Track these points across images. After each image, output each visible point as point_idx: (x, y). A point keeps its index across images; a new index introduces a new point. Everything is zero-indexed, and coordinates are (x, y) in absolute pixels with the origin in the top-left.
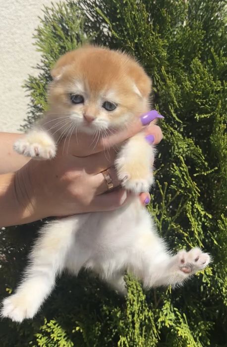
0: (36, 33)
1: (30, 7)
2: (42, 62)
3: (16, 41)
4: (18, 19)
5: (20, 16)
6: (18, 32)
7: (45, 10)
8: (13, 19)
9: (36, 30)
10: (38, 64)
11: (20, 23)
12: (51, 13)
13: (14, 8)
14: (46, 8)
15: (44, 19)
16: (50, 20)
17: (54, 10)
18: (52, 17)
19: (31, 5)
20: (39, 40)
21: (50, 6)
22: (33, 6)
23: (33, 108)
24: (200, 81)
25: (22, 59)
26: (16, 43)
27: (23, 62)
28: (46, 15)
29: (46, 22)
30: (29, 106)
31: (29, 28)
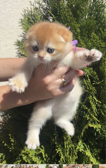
1: (15, 9)
2: (23, 33)
3: (9, 24)
4: (10, 15)
5: (11, 13)
6: (10, 20)
9: (20, 20)
10: (21, 35)
11: (11, 17)
12: (27, 12)
13: (8, 10)
14: (25, 10)
16: (26, 15)
18: (27, 14)
19: (16, 8)
20: (21, 24)
23: (19, 54)
24: (95, 43)
25: (12, 32)
26: (9, 25)
27: (12, 33)
28: (25, 13)
30: (17, 53)
31: (15, 19)
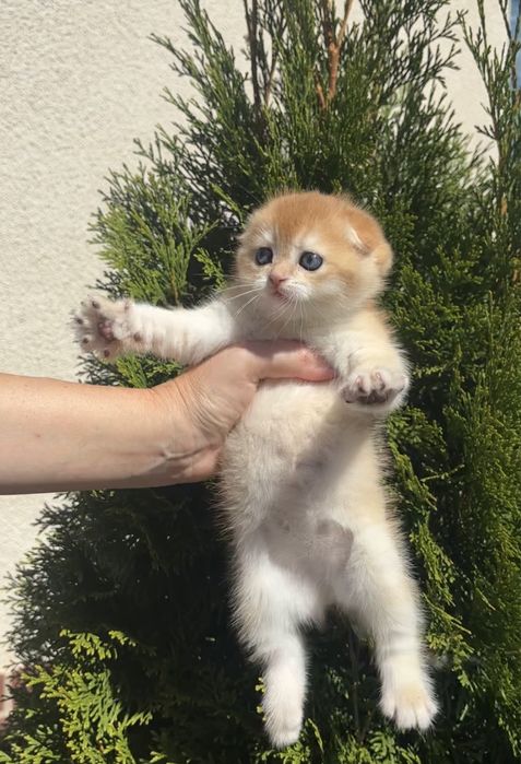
0: (95, 221)
2: (106, 275)
3: (32, 221)
4: (35, 178)
5: (39, 172)
6: (36, 202)
7: (111, 178)
8: (24, 179)
9: (93, 215)
10: (98, 281)
11: (38, 186)
12: (122, 182)
13: (26, 157)
14: (115, 175)
15: (110, 196)
16: (121, 196)
17: (129, 177)
18: (125, 192)
20: (100, 234)
21: (120, 170)
22: (63, 151)
24: (421, 308)
25: (45, 257)
26: (31, 225)
27: (46, 261)
28: (113, 188)
29: (114, 200)
30: (82, 361)
